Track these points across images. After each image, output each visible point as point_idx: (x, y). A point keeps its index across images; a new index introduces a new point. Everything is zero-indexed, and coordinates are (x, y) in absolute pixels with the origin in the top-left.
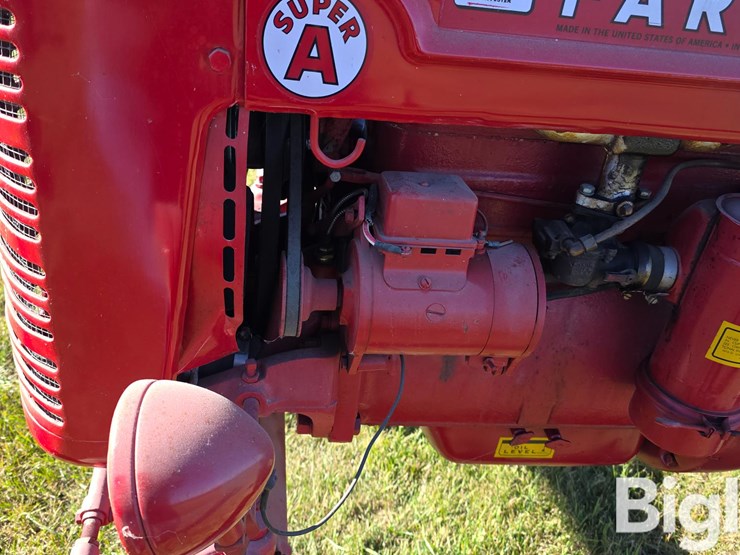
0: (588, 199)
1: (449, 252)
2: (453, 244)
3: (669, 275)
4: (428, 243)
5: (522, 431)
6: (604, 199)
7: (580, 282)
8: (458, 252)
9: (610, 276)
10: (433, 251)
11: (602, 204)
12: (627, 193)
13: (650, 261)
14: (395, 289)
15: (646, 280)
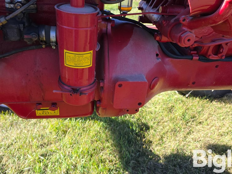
0: (8, 5)
3: (53, 36)
5: (40, 104)
7: (14, 39)
9: (25, 36)
13: (44, 30)
15: (45, 39)
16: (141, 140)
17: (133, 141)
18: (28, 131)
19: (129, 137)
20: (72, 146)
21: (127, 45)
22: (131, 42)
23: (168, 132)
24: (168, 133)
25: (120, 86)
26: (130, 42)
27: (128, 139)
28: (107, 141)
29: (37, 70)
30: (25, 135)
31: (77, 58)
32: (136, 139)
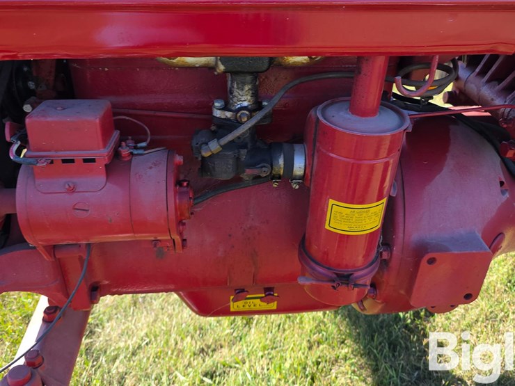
0: (219, 112)
1: (85, 161)
2: (88, 154)
3: (299, 166)
4: (68, 154)
5: (243, 291)
6: (229, 110)
7: (224, 177)
8: (93, 160)
9: (247, 170)
10: (72, 161)
11: (229, 114)
12: (245, 104)
13: (282, 156)
14: (44, 193)
15: (282, 171)
16: (419, 341)
17: (400, 343)
18: (170, 316)
19: (390, 333)
20: (266, 352)
21: (442, 169)
22: (450, 163)
23: (477, 321)
24: (479, 324)
25: (432, 261)
26: (446, 163)
27: (389, 338)
28: (343, 342)
29: (248, 226)
30: (166, 327)
31: (356, 215)
32: (407, 339)
